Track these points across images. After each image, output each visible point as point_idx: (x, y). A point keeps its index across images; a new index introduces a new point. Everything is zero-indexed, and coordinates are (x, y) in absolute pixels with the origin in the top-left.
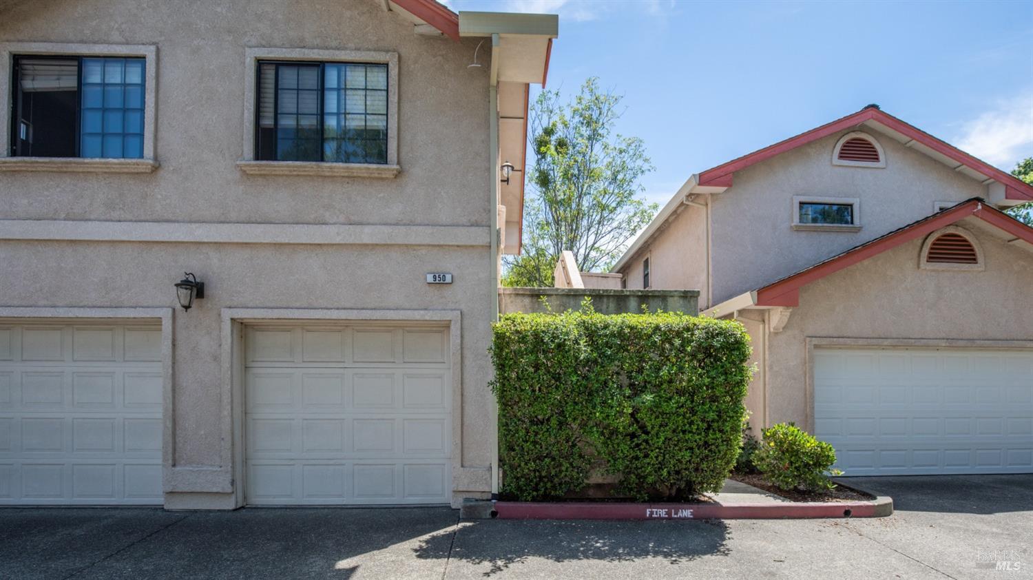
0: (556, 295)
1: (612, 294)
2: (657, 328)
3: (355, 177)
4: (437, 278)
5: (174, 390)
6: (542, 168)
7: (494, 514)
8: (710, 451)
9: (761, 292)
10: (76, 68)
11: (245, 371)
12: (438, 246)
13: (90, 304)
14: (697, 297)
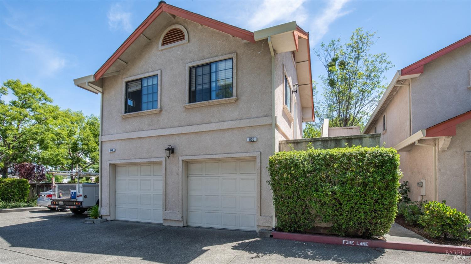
0: (305, 142)
1: (333, 139)
2: (344, 155)
3: (221, 104)
4: (251, 140)
5: (166, 185)
6: (331, 78)
7: (271, 236)
8: (378, 214)
9: (428, 130)
10: (140, 82)
11: (187, 179)
12: (251, 126)
13: (144, 158)
14: (380, 137)
